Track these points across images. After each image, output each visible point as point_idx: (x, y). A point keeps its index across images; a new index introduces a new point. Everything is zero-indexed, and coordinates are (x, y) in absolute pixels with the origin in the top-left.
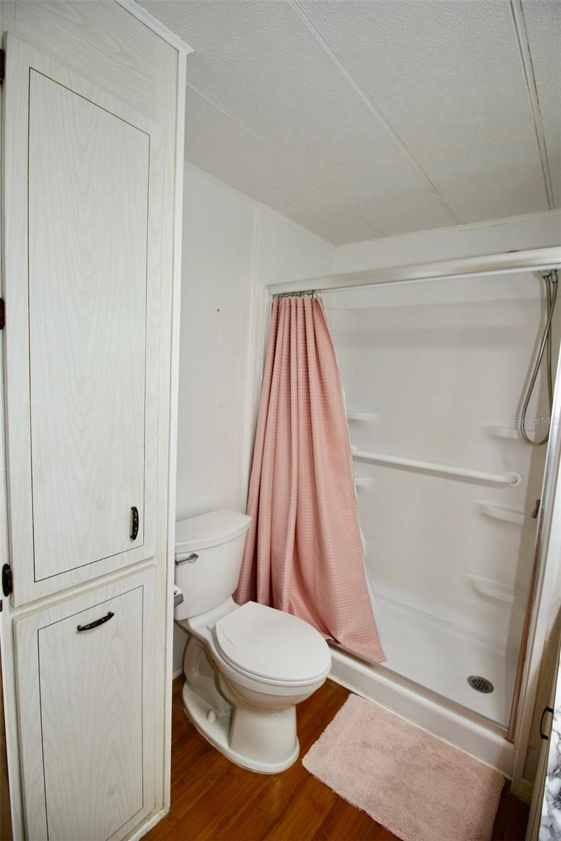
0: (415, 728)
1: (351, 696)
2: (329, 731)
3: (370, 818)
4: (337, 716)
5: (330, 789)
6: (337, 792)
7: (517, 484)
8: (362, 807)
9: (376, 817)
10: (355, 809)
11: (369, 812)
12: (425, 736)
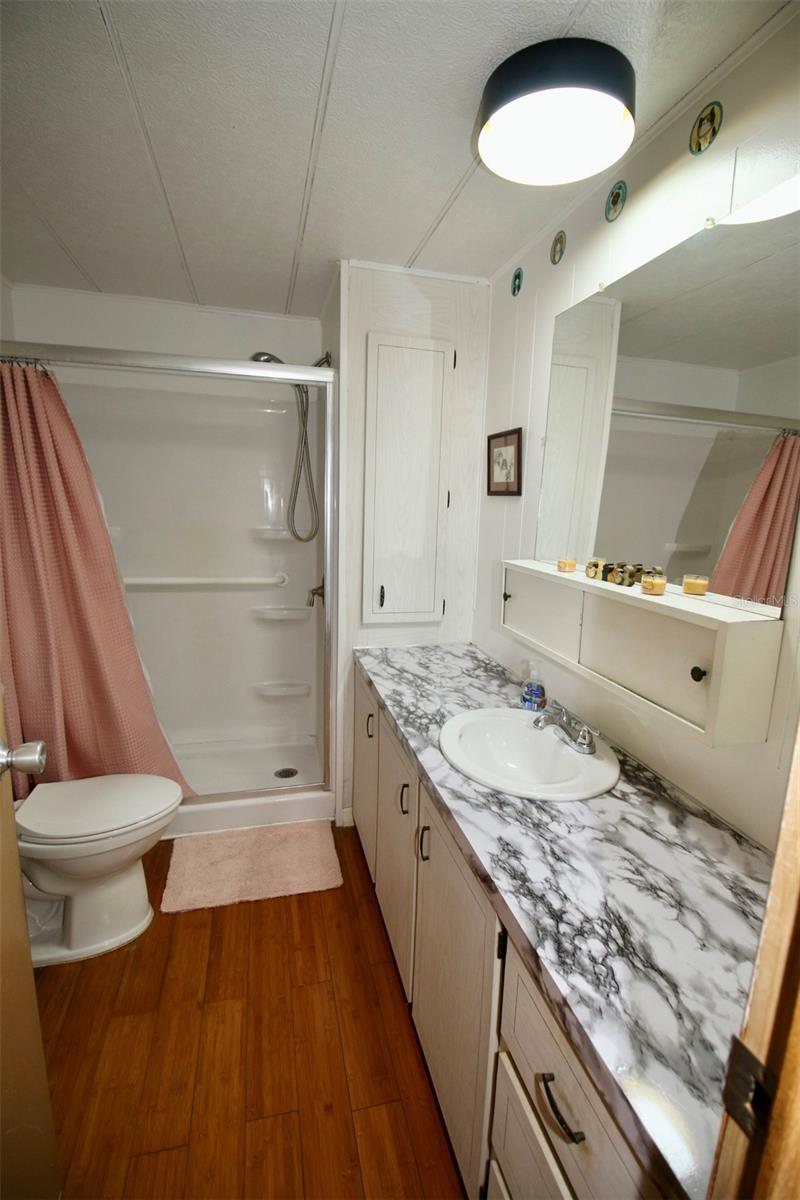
0: (250, 830)
1: (175, 842)
2: (171, 875)
3: (248, 902)
4: (172, 862)
5: (203, 909)
6: (210, 906)
7: (286, 581)
8: (237, 900)
9: (252, 898)
10: (232, 906)
11: (245, 899)
12: (259, 829)
